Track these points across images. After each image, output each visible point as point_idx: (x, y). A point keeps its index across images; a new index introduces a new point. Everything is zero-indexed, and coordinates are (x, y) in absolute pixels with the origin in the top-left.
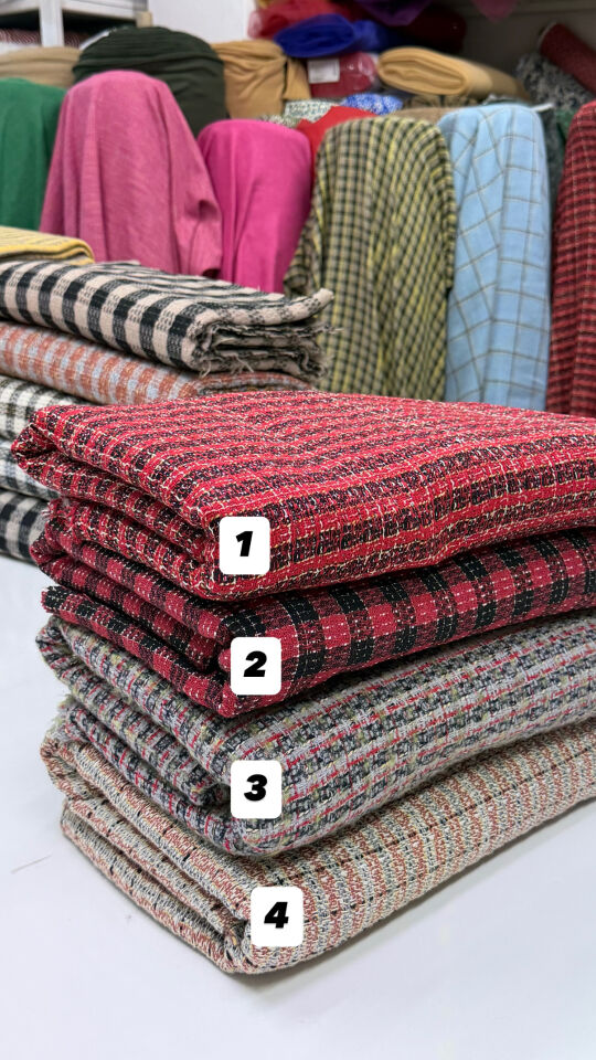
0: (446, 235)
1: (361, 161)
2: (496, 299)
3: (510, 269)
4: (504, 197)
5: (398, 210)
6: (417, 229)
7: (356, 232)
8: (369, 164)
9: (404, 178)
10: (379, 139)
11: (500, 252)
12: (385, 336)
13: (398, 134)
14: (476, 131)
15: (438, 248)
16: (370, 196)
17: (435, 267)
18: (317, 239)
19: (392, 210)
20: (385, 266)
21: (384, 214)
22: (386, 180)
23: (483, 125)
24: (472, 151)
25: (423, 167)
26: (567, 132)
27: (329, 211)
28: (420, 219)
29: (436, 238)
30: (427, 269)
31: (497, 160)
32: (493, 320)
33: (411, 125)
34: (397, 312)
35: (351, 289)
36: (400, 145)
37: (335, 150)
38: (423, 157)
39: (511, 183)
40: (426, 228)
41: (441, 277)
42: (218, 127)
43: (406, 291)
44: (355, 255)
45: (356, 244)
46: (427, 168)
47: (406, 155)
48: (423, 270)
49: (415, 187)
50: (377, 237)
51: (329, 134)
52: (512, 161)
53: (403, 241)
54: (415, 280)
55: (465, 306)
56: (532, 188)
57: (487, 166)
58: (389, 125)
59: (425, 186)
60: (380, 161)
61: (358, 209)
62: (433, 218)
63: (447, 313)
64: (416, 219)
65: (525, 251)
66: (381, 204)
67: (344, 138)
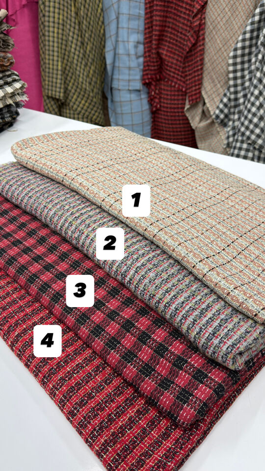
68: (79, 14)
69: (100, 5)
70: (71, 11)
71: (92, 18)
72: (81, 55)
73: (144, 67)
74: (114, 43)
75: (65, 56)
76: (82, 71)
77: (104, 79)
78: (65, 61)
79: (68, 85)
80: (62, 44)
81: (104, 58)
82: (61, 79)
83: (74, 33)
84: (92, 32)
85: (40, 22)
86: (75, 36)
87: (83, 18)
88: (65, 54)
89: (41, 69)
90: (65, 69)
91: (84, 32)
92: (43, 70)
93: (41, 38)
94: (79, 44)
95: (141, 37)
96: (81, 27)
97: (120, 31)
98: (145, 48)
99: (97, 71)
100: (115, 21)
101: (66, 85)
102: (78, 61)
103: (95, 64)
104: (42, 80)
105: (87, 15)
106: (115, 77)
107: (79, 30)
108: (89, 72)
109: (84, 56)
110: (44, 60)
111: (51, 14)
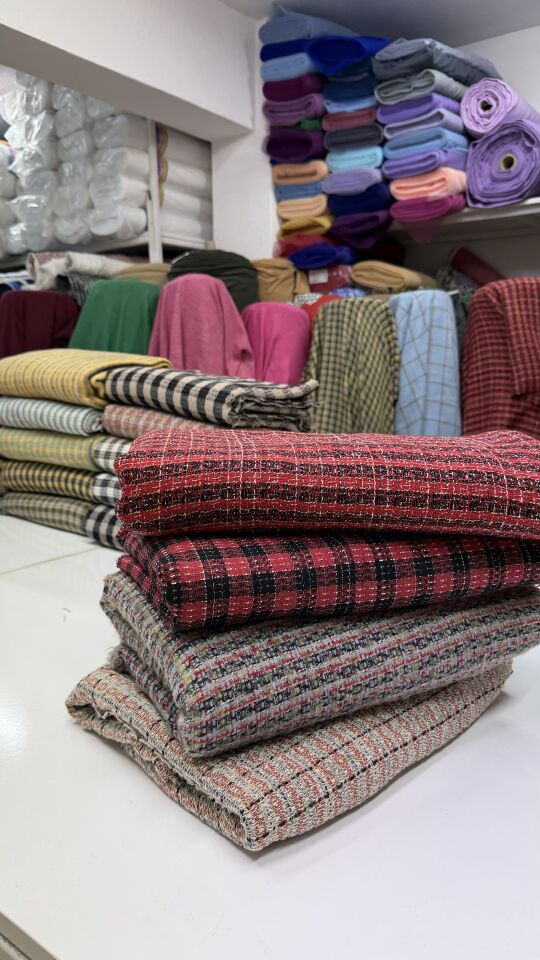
0: (393, 368)
1: (340, 324)
2: (426, 406)
3: (433, 388)
4: (430, 344)
5: (363, 353)
6: (375, 364)
7: (337, 366)
8: (345, 326)
9: (367, 334)
10: (351, 311)
11: (427, 378)
13: (362, 308)
14: (411, 306)
15: (388, 376)
16: (345, 345)
17: (387, 388)
18: (313, 369)
19: (359, 353)
20: (355, 386)
21: (354, 355)
22: (355, 335)
23: (415, 302)
24: (409, 318)
25: (378, 327)
26: (467, 308)
27: (320, 354)
28: (377, 358)
29: (387, 369)
30: (382, 387)
31: (425, 323)
32: (424, 419)
33: (371, 302)
34: (363, 414)
36: (364, 314)
37: (324, 318)
38: (378, 321)
39: (434, 336)
40: (381, 364)
41: (390, 393)
42: (253, 307)
43: (368, 402)
44: (336, 380)
45: (337, 373)
46: (381, 328)
47: (368, 320)
48: (379, 388)
49: (374, 339)
50: (350, 369)
51: (321, 310)
52: (434, 323)
53: (366, 371)
54: (374, 395)
55: (406, 411)
56: (447, 339)
57: (418, 327)
58: (357, 302)
59: (380, 338)
60: (352, 324)
61: (338, 353)
62: (385, 357)
63: (395, 416)
64: (374, 358)
65: (443, 376)
66: (352, 349)
67: (330, 311)
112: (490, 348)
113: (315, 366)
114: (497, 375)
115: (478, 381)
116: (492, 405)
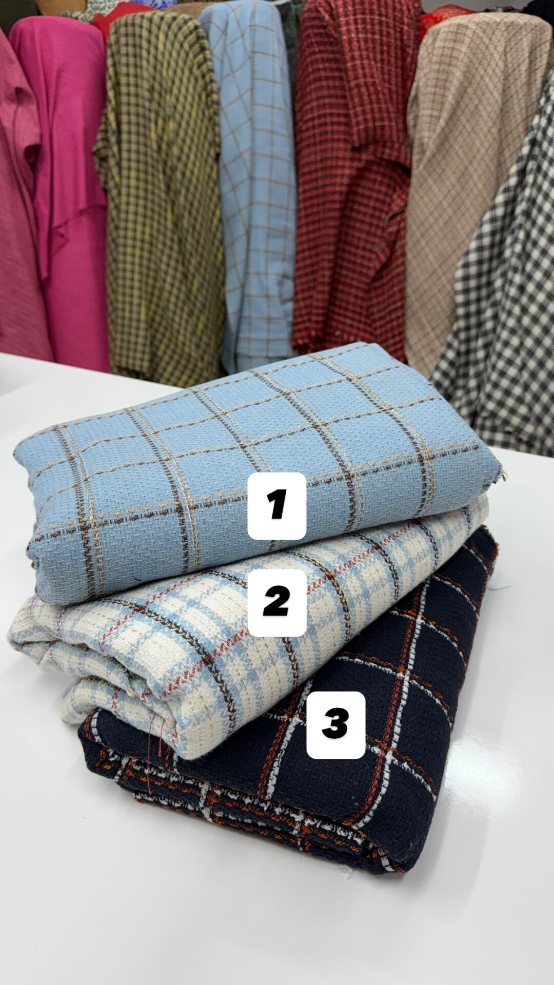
0: (212, 111)
1: (138, 50)
3: (262, 138)
4: (253, 79)
5: (171, 91)
6: (188, 107)
7: (141, 110)
8: (144, 53)
9: (173, 64)
10: (150, 32)
11: (253, 124)
12: (172, 195)
13: (164, 27)
14: (227, 23)
15: (206, 121)
16: (148, 80)
17: (205, 137)
18: (112, 117)
19: (166, 92)
20: (165, 138)
21: (160, 94)
22: (159, 66)
23: (232, 15)
24: (225, 40)
25: (187, 55)
27: (118, 94)
28: (189, 98)
29: (203, 113)
30: (199, 139)
31: (245, 48)
32: (252, 178)
33: (174, 19)
34: (178, 175)
35: (142, 158)
36: (167, 36)
37: (117, 42)
38: (186, 46)
39: (257, 67)
40: (195, 105)
41: (210, 145)
43: (184, 157)
44: (142, 130)
45: (141, 121)
46: (191, 56)
47: (173, 44)
48: (196, 140)
49: (183, 72)
50: (157, 114)
51: (112, 28)
52: (257, 48)
53: (177, 116)
54: (190, 148)
55: (230, 168)
56: (274, 70)
57: (238, 55)
58: (156, 19)
59: (191, 71)
60: (153, 51)
61: (140, 91)
62: (200, 97)
63: (218, 175)
64: (186, 98)
65: (272, 123)
66: (157, 86)
67: (123, 30)
68: (180, 225)
69: (218, 213)
70: (166, 219)
71: (203, 234)
72: (182, 296)
73: (295, 317)
74: (241, 276)
75: (153, 296)
76: (183, 323)
77: (222, 340)
78: (153, 307)
79: (158, 348)
80: (148, 276)
81: (224, 303)
82: (146, 338)
83: (170, 257)
84: (202, 256)
85: (109, 239)
86: (173, 263)
87: (188, 231)
88: (152, 294)
89: (109, 320)
90: (153, 320)
91: (188, 255)
92: (112, 322)
93: (110, 265)
94: (179, 276)
95: (289, 268)
96: (182, 247)
97: (253, 256)
98: (295, 286)
99: (210, 325)
100: (244, 238)
101: (154, 349)
102: (176, 305)
103: (207, 312)
104: (110, 338)
105: (194, 228)
106: (242, 335)
107: (181, 252)
108: (196, 325)
109: (188, 297)
110: (115, 304)
111: (130, 225)
112: (324, 83)
113: (113, 110)
114: (335, 119)
115: (314, 127)
116: (332, 158)
